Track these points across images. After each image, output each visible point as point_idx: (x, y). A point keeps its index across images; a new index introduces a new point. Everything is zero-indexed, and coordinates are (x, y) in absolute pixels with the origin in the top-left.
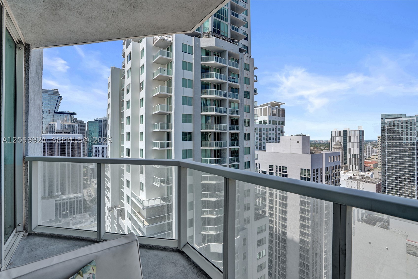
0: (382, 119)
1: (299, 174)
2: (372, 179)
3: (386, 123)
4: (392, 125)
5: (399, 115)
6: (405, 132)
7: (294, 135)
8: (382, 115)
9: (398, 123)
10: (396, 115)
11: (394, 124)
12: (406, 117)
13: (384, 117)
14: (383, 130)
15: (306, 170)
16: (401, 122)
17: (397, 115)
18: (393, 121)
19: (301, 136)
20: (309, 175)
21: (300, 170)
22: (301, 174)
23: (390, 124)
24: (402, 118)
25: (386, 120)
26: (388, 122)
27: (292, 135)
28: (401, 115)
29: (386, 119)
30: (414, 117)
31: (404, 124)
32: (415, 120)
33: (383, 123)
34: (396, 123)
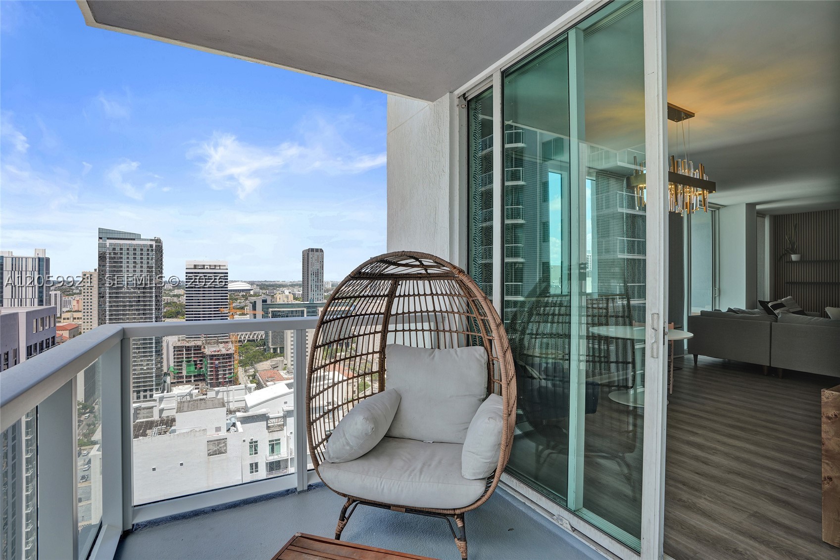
0: (100, 238)
3: (108, 246)
4: (118, 249)
5: (130, 233)
6: (138, 266)
8: (101, 231)
9: (128, 249)
10: (125, 233)
11: (121, 249)
12: (140, 239)
13: (104, 235)
14: (102, 257)
16: (132, 248)
17: (128, 233)
18: (120, 245)
23: (114, 249)
24: (134, 239)
25: (108, 242)
26: (110, 244)
28: (133, 234)
29: (108, 238)
30: (151, 240)
31: (138, 252)
32: (154, 246)
33: (100, 246)
34: (125, 248)
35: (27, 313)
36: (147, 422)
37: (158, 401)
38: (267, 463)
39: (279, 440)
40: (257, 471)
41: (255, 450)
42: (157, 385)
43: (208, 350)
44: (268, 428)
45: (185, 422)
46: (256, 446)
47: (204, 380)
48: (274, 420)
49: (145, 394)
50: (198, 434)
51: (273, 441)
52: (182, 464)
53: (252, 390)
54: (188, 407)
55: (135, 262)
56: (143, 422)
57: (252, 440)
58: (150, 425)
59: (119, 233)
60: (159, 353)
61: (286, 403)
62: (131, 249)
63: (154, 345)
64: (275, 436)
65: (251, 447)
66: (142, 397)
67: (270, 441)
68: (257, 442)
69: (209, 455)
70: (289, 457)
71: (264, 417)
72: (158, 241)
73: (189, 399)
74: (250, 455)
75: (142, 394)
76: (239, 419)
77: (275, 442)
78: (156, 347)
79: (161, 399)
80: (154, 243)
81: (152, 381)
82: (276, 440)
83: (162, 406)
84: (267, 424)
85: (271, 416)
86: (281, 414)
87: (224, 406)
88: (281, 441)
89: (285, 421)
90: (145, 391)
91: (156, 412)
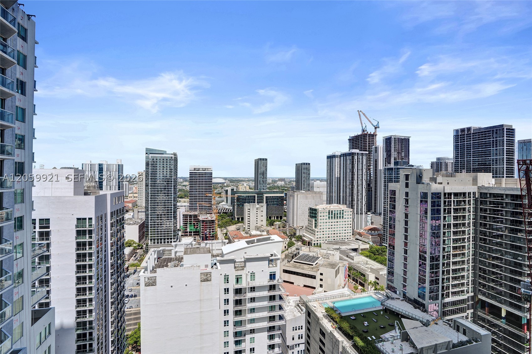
0: (147, 153)
1: (74, 227)
2: (134, 221)
3: (150, 158)
4: (155, 159)
5: (161, 151)
6: (165, 169)
7: (58, 168)
8: (147, 149)
9: (160, 159)
10: (159, 150)
11: (157, 159)
12: (166, 154)
13: (149, 151)
14: (147, 164)
15: (85, 219)
18: (156, 157)
19: (73, 170)
20: (90, 226)
21: (76, 220)
22: (77, 227)
23: (153, 159)
24: (163, 154)
25: (151, 155)
27: (55, 168)
28: (163, 151)
29: (150, 154)
30: (172, 154)
31: (165, 161)
32: (173, 158)
33: (147, 158)
34: (158, 159)
35: (111, 194)
36: (168, 258)
37: (174, 246)
38: (234, 289)
39: (241, 275)
40: (228, 293)
41: (227, 281)
42: (174, 236)
43: (201, 218)
44: (235, 267)
45: (188, 260)
46: (228, 278)
47: (199, 234)
48: (239, 263)
49: (168, 240)
50: (195, 268)
51: (238, 276)
52: (186, 285)
53: (226, 243)
54: (190, 251)
55: (163, 167)
56: (166, 258)
57: (225, 274)
58: (170, 260)
59: (156, 150)
60: (175, 217)
61: (245, 253)
62: (162, 159)
63: (173, 213)
64: (239, 273)
65: (225, 278)
66: (166, 242)
67: (236, 276)
68: (228, 276)
69: (201, 281)
70: (247, 287)
71: (233, 261)
72: (175, 154)
73: (190, 247)
74: (224, 283)
75: (166, 240)
76: (218, 261)
77: (239, 277)
78: (174, 214)
79: (176, 246)
80: (173, 156)
81: (171, 233)
82: (240, 276)
83: (176, 250)
84: (235, 265)
85: (237, 261)
86: (243, 260)
87: (210, 252)
88: (242, 276)
89: (245, 264)
90: (168, 239)
91: (173, 252)
